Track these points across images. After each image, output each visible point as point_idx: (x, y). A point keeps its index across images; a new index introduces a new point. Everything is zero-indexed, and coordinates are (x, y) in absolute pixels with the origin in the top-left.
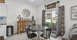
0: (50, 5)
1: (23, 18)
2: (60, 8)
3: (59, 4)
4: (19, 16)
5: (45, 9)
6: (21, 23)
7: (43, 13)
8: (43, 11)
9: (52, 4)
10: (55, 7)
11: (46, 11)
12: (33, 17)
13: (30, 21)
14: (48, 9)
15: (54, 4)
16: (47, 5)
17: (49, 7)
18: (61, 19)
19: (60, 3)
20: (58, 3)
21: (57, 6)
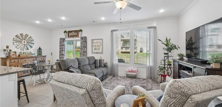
0: (71, 32)
1: (15, 52)
2: (82, 38)
3: (82, 34)
4: (7, 47)
5: (64, 37)
6: (13, 61)
7: (60, 43)
8: (61, 39)
9: (74, 31)
10: (77, 36)
11: (66, 40)
12: (40, 49)
13: (32, 57)
14: (68, 37)
15: (77, 32)
16: (67, 31)
17: (70, 34)
18: (83, 52)
19: (83, 32)
20: (81, 32)
21: (80, 36)
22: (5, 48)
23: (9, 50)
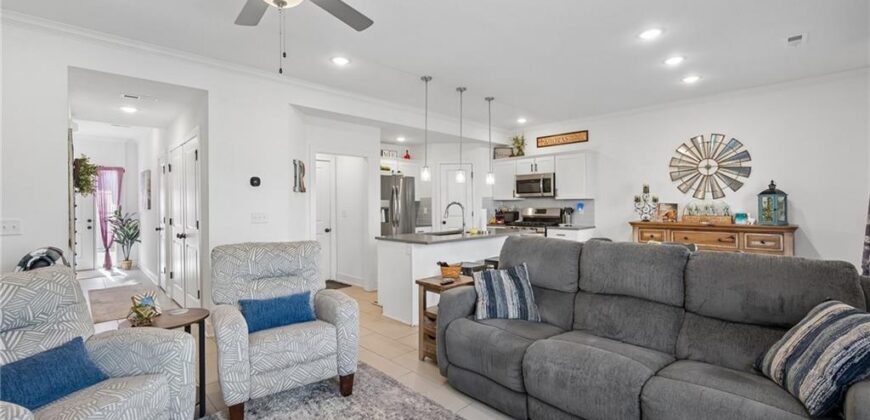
1: (675, 206)
6: (647, 235)
12: (772, 191)
22: (640, 193)
23: (650, 199)
